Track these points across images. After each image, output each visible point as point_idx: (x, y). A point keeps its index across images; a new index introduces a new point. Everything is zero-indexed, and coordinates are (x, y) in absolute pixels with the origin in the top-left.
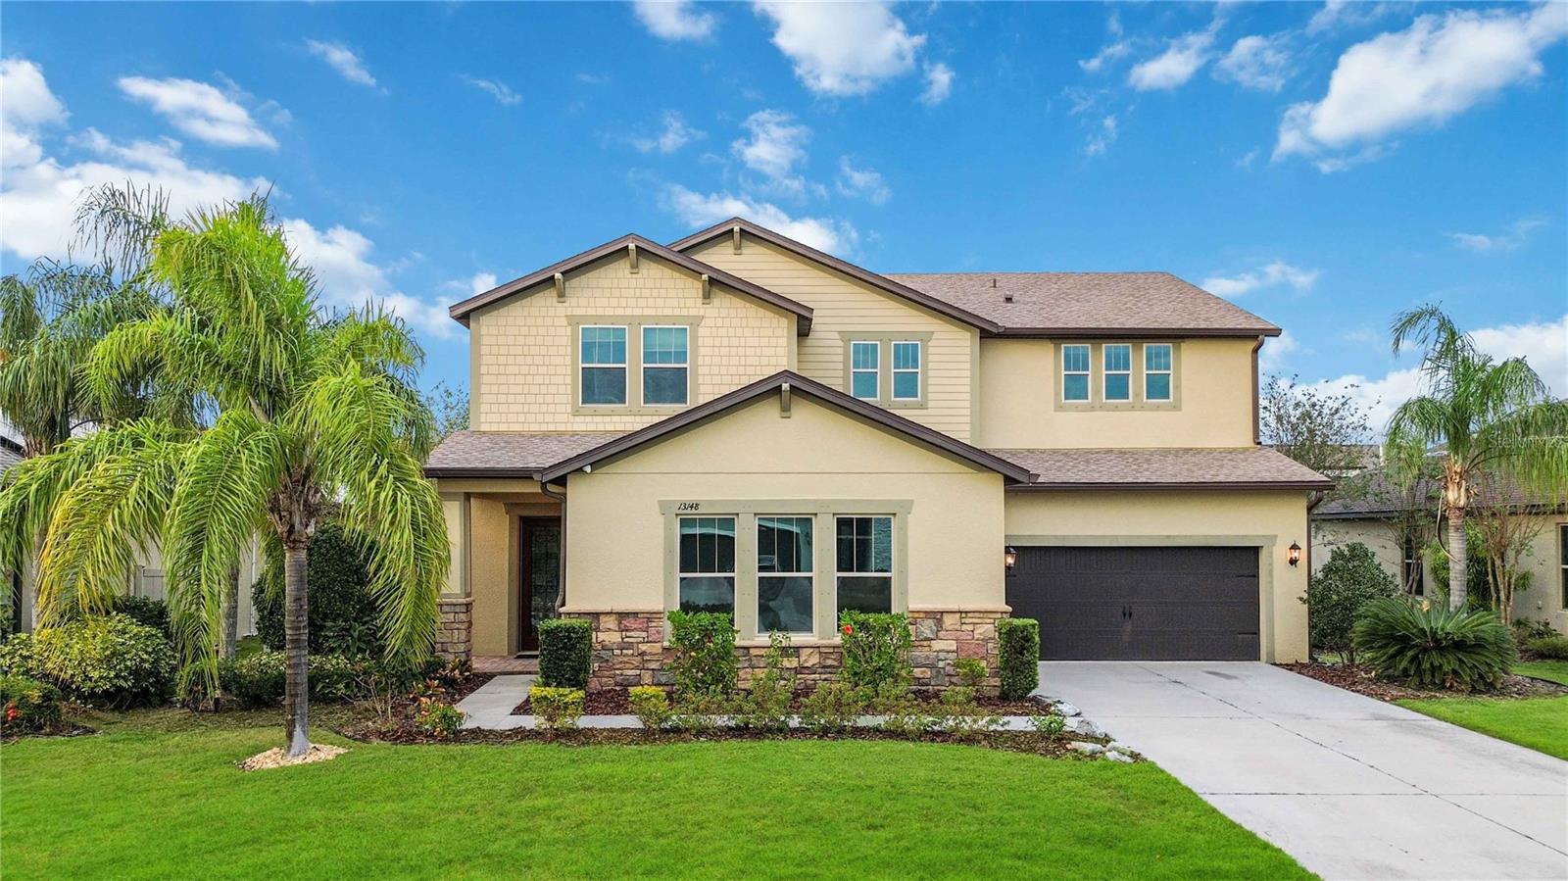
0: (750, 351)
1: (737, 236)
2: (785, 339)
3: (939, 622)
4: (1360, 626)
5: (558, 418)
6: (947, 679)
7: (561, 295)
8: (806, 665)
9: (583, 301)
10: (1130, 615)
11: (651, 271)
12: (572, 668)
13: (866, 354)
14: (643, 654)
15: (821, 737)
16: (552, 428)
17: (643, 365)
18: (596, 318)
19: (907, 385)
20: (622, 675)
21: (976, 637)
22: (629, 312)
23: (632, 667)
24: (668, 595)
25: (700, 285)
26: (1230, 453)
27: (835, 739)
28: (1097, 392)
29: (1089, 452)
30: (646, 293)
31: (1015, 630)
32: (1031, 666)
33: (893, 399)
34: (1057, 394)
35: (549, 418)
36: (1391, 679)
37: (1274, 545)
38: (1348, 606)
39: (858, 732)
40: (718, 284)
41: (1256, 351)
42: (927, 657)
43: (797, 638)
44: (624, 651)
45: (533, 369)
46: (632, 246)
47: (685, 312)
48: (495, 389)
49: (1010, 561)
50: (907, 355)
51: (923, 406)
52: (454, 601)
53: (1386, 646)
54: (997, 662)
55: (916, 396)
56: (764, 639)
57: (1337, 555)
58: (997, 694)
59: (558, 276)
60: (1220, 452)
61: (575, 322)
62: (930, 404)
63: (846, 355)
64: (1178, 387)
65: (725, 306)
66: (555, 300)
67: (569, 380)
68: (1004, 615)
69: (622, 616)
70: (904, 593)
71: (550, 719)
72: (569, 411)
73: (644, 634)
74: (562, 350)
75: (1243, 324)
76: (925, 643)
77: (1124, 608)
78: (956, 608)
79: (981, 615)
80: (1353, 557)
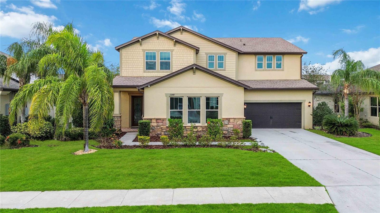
0: (185, 58)
1: (181, 30)
2: (193, 55)
3: (229, 121)
4: (324, 121)
5: (140, 73)
6: (231, 133)
7: (141, 44)
8: (199, 130)
9: (146, 46)
10: (272, 118)
11: (162, 39)
12: (146, 131)
13: (211, 58)
14: (162, 128)
15: (203, 147)
16: (139, 75)
17: (160, 61)
18: (149, 50)
19: (221, 65)
20: (157, 133)
21: (237, 124)
22: (157, 48)
23: (159, 131)
24: (167, 115)
25: (173, 42)
26: (295, 81)
27: (206, 147)
28: (265, 67)
29: (263, 80)
30: (161, 44)
31: (247, 123)
32: (250, 130)
33: (218, 68)
34: (256, 67)
35: (138, 73)
36: (331, 133)
37: (305, 102)
38: (321, 117)
39: (212, 146)
40: (178, 42)
41: (301, 57)
42: (226, 129)
43: (197, 124)
44: (157, 127)
45: (134, 62)
46: (157, 33)
47: (170, 49)
48: (125, 66)
49: (245, 107)
50: (221, 58)
51: (224, 70)
52: (117, 115)
53: (330, 125)
54: (242, 130)
55: (223, 68)
56: (189, 125)
57: (319, 104)
58: (242, 137)
59: (140, 40)
60: (293, 81)
61: (144, 50)
62: (226, 70)
63: (207, 58)
64: (283, 65)
65: (179, 47)
66: (139, 45)
67: (143, 64)
68: (244, 119)
69: (157, 119)
70: (221, 114)
71: (142, 143)
72: (143, 71)
73: (162, 124)
74: (141, 57)
75: (298, 51)
76: (226, 125)
77: (271, 116)
78: (233, 117)
79: (239, 119)
80: (323, 105)
